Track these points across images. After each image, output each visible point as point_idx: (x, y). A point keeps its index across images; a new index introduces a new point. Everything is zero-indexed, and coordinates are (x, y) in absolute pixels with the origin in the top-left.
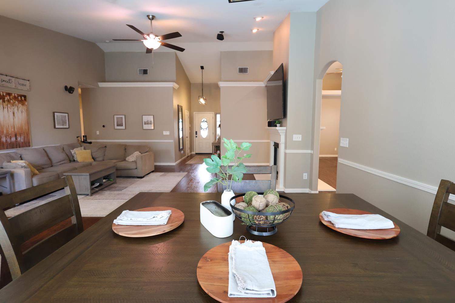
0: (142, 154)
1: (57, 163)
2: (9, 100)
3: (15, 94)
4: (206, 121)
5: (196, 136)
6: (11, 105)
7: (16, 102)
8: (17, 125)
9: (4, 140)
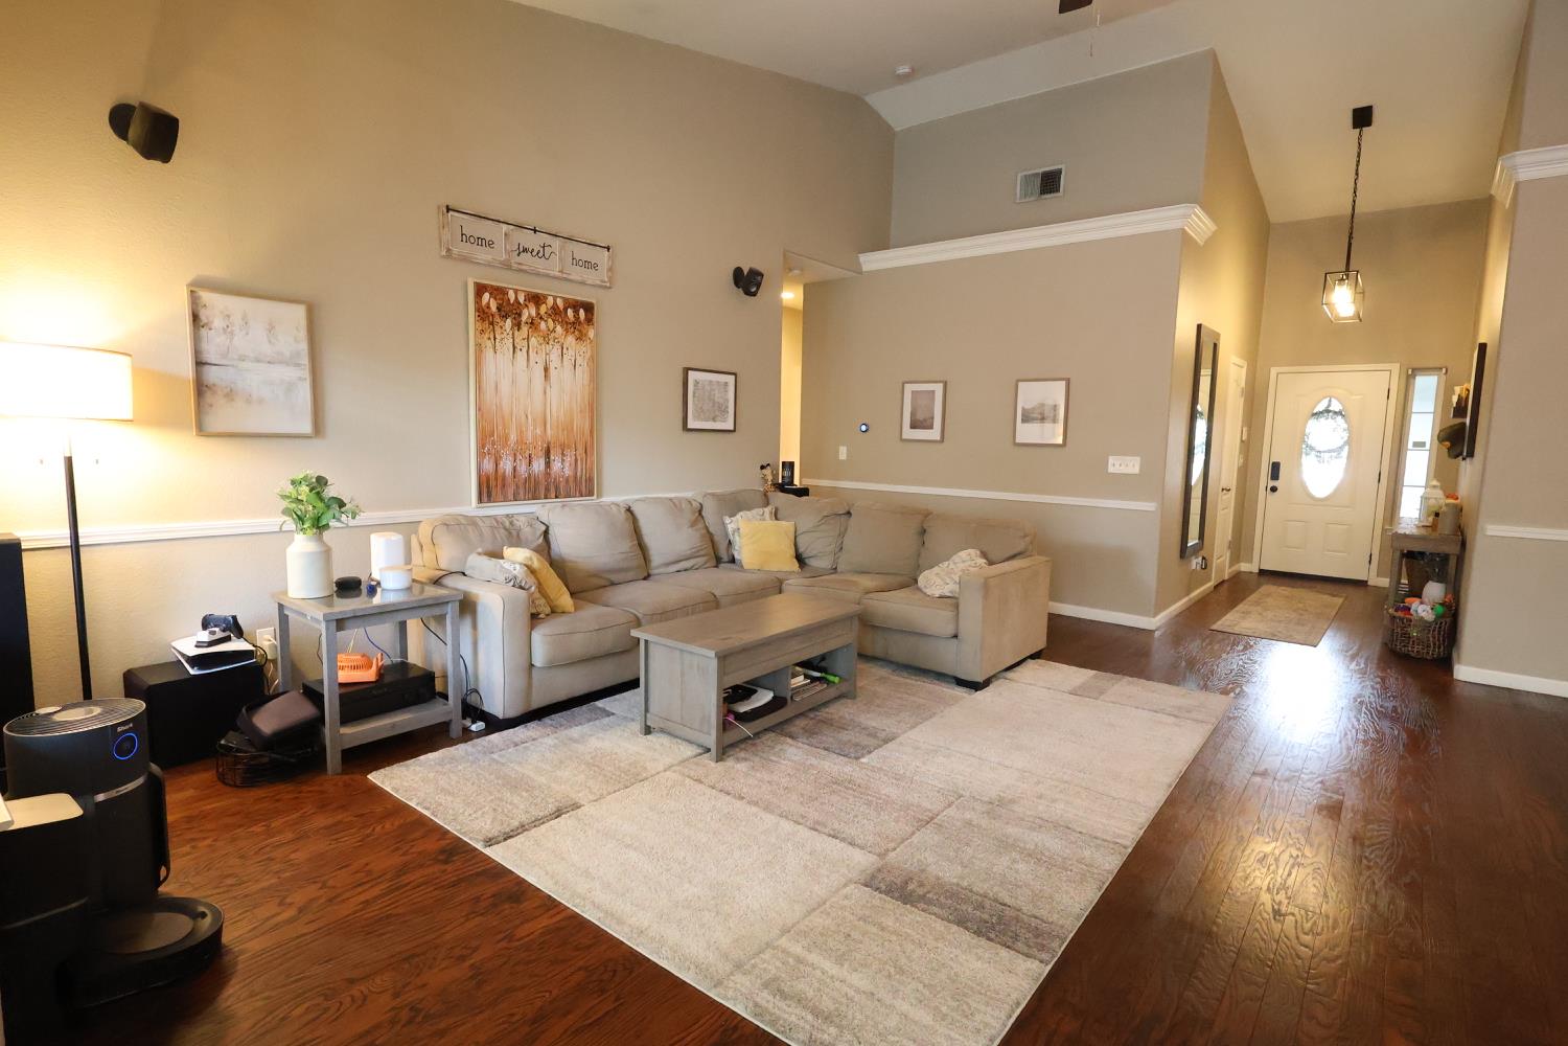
0: (991, 563)
1: (668, 564)
2: (536, 320)
3: (555, 298)
4: (1339, 413)
5: (1272, 484)
6: (541, 340)
7: (559, 328)
8: (555, 414)
9: (507, 465)
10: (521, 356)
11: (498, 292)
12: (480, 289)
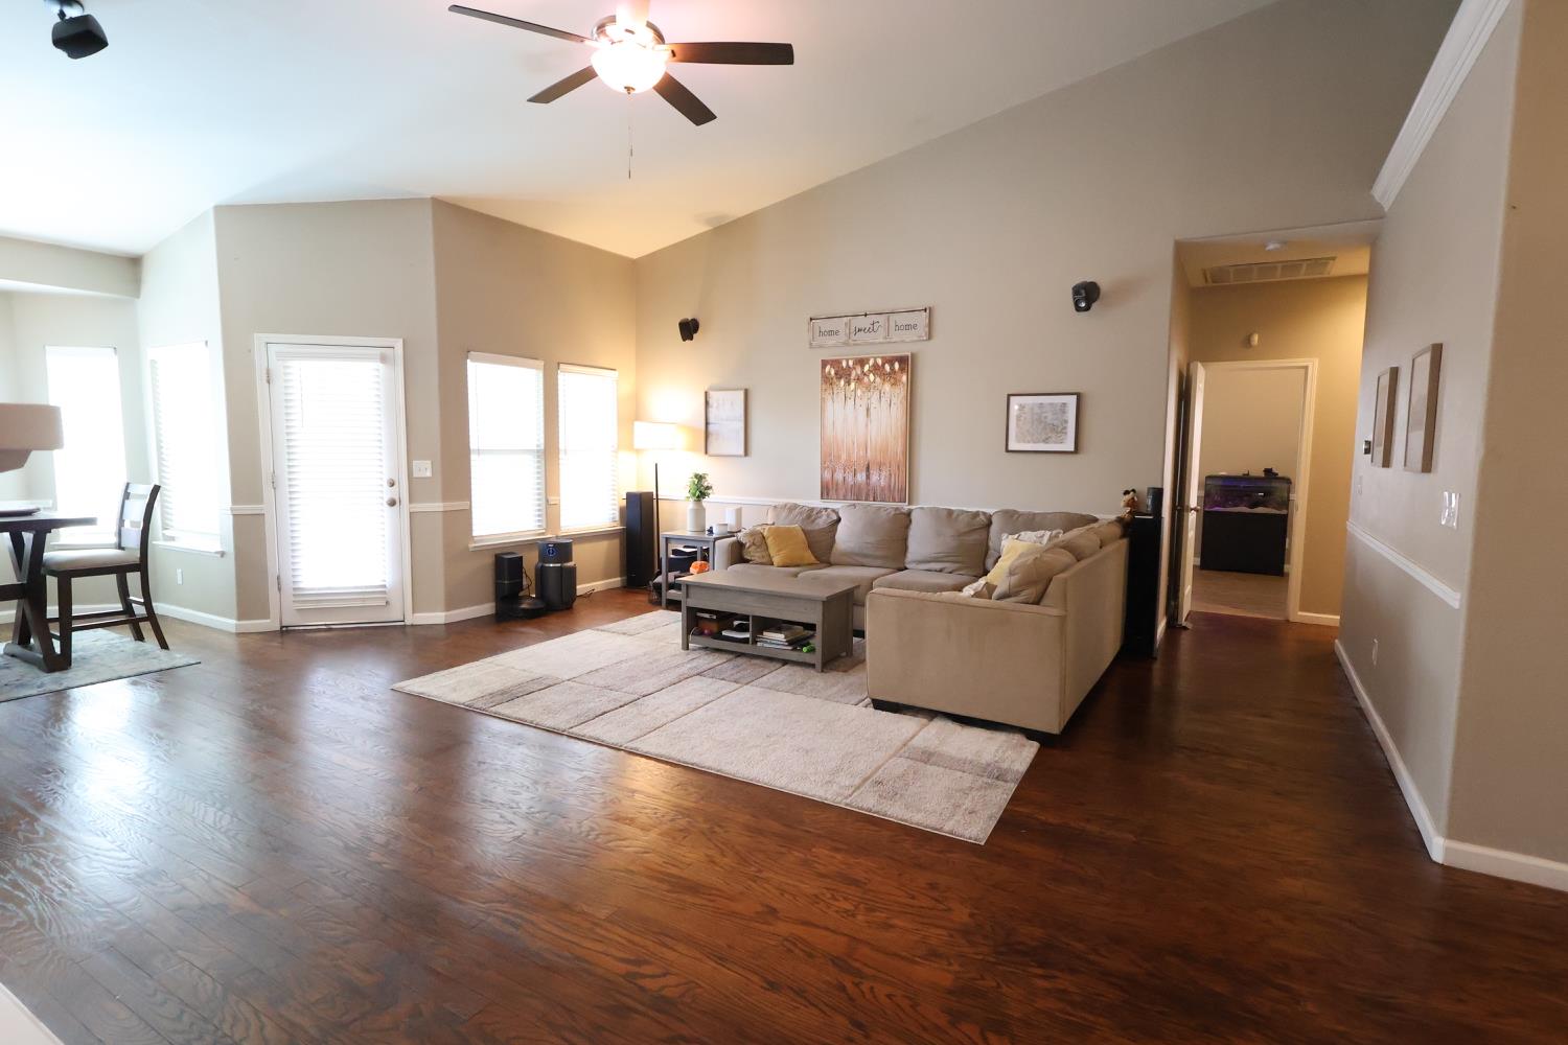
2: (861, 377)
3: (875, 358)
6: (864, 389)
7: (878, 379)
8: (873, 439)
9: (839, 476)
10: (850, 402)
11: (836, 363)
12: (824, 363)
